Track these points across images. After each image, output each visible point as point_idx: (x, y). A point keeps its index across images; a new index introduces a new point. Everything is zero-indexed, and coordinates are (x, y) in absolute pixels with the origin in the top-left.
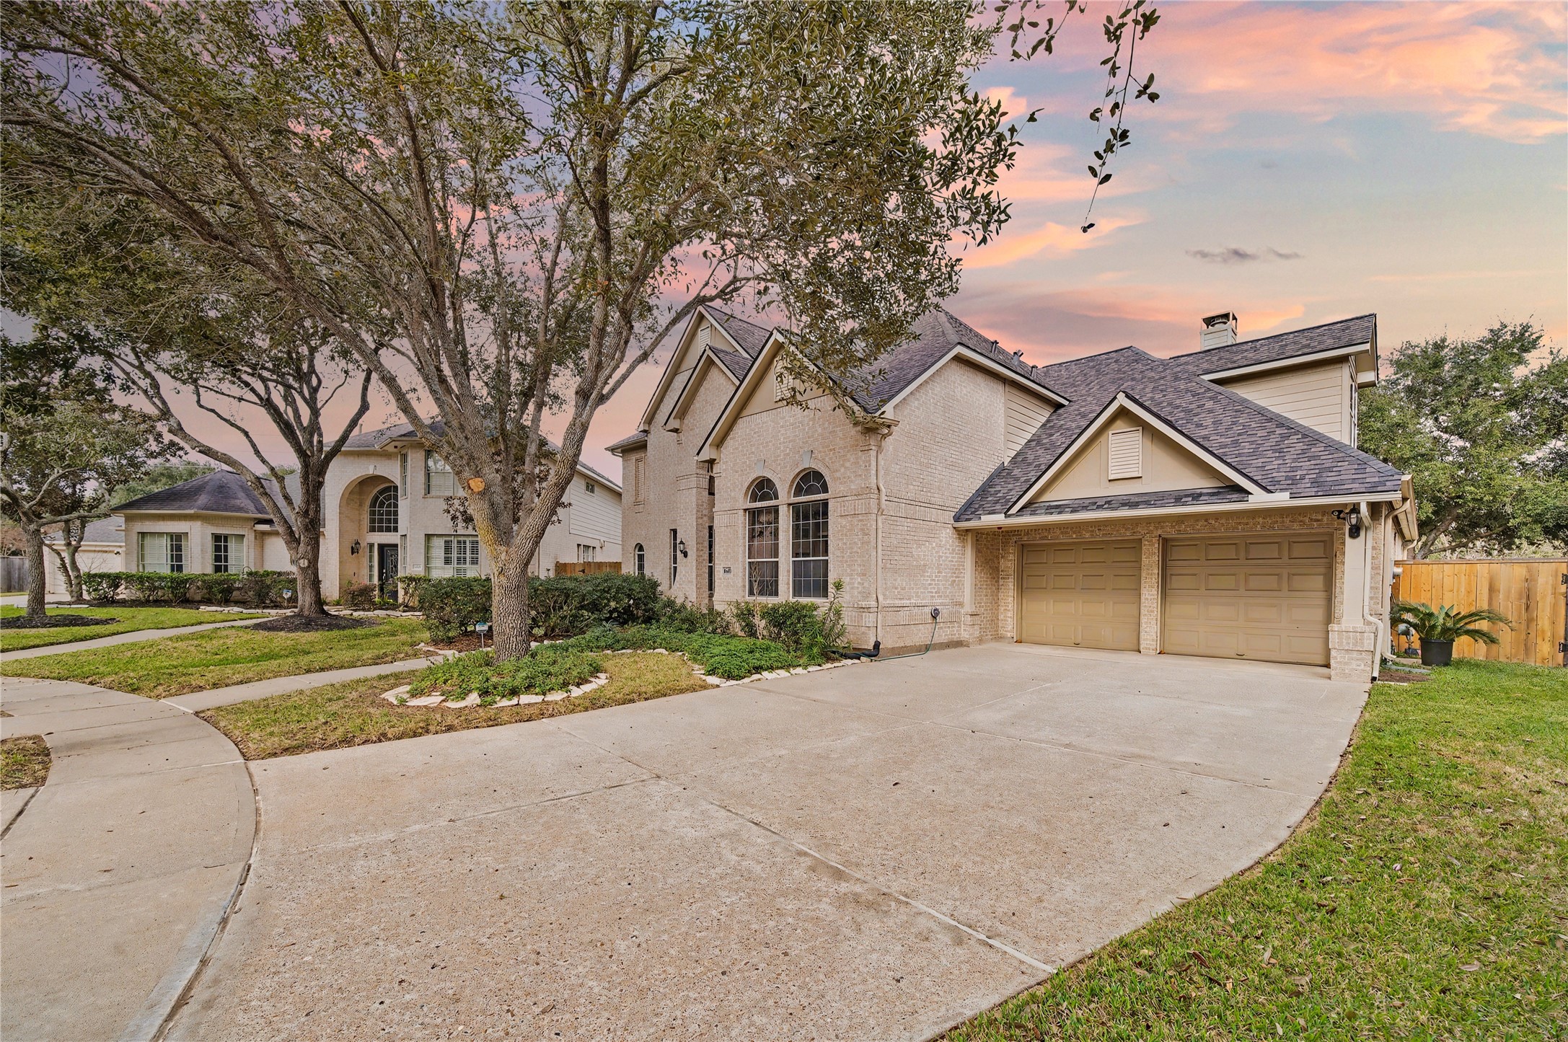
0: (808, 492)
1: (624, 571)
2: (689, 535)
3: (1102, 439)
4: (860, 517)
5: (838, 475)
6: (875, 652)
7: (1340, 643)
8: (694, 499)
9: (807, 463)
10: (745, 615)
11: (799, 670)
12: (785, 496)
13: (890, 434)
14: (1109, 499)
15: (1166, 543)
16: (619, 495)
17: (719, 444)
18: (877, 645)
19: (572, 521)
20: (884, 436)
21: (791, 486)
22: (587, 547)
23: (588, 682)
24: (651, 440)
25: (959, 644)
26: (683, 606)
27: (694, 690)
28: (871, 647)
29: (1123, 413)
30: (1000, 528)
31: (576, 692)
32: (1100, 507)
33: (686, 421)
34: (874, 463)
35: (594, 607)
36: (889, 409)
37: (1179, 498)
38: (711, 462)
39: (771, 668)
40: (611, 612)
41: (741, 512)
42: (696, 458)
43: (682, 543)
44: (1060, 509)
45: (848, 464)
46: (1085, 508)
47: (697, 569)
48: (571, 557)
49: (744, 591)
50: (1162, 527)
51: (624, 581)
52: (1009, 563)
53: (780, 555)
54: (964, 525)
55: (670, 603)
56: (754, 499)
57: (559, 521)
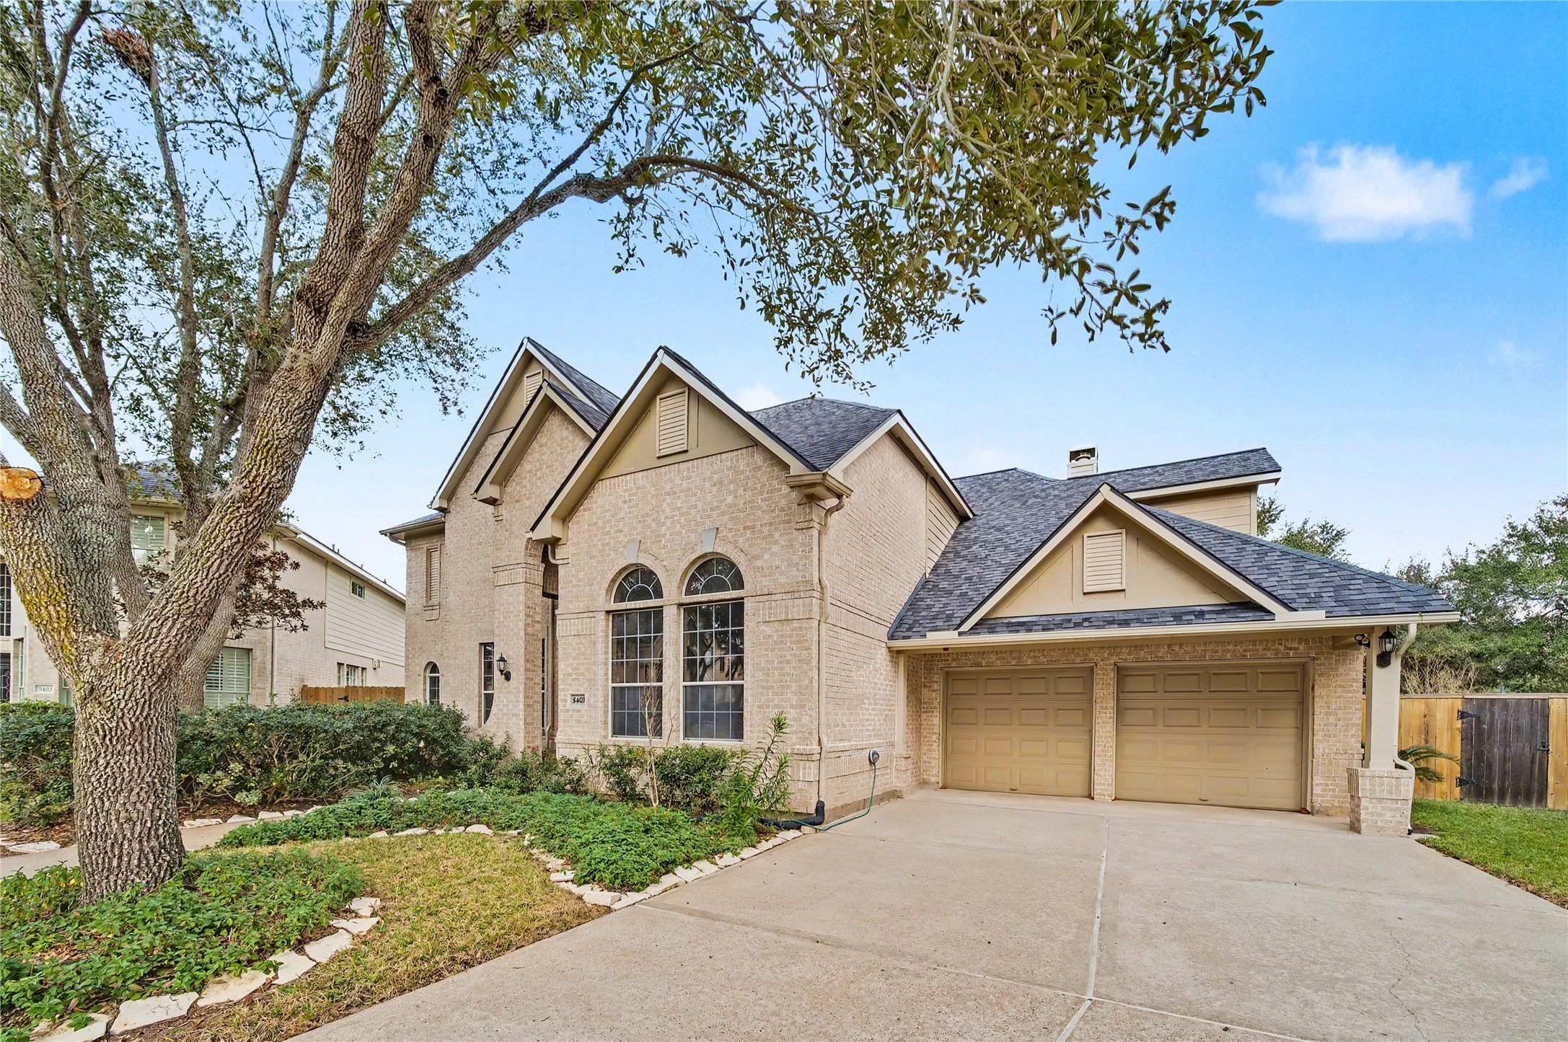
0: (708, 588)
1: (409, 699)
2: (512, 647)
3: (1076, 544)
4: (796, 624)
5: (759, 563)
6: (817, 818)
7: (1372, 791)
8: (522, 598)
9: (709, 546)
10: (618, 766)
11: (728, 858)
12: (673, 593)
13: (838, 508)
14: (1086, 616)
15: (1121, 673)
16: (400, 603)
17: (566, 517)
18: (820, 808)
19: (328, 632)
20: (830, 511)
21: (682, 581)
22: (353, 668)
23: (326, 931)
24: (451, 524)
25: (894, 795)
26: (505, 751)
27: (567, 926)
28: (812, 810)
29: (1106, 511)
30: (946, 649)
31: (292, 966)
32: (1078, 625)
33: (508, 489)
34: (816, 548)
35: (358, 754)
36: (836, 472)
37: (1178, 616)
38: (553, 543)
39: (688, 861)
40: (387, 761)
41: (602, 616)
42: (530, 535)
43: (502, 659)
44: (1027, 626)
45: (776, 549)
46: (1059, 626)
47: (526, 697)
48: (326, 679)
49: (606, 729)
50: (1118, 654)
51: (409, 713)
52: (934, 695)
53: (665, 677)
54: (899, 644)
55: (485, 746)
56: (621, 597)
57: (305, 627)
